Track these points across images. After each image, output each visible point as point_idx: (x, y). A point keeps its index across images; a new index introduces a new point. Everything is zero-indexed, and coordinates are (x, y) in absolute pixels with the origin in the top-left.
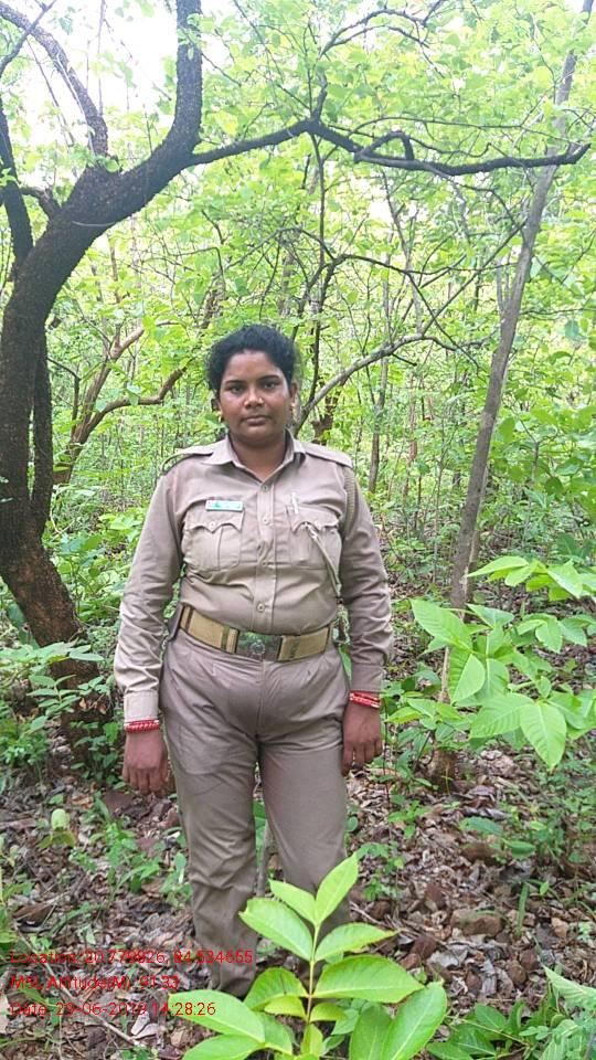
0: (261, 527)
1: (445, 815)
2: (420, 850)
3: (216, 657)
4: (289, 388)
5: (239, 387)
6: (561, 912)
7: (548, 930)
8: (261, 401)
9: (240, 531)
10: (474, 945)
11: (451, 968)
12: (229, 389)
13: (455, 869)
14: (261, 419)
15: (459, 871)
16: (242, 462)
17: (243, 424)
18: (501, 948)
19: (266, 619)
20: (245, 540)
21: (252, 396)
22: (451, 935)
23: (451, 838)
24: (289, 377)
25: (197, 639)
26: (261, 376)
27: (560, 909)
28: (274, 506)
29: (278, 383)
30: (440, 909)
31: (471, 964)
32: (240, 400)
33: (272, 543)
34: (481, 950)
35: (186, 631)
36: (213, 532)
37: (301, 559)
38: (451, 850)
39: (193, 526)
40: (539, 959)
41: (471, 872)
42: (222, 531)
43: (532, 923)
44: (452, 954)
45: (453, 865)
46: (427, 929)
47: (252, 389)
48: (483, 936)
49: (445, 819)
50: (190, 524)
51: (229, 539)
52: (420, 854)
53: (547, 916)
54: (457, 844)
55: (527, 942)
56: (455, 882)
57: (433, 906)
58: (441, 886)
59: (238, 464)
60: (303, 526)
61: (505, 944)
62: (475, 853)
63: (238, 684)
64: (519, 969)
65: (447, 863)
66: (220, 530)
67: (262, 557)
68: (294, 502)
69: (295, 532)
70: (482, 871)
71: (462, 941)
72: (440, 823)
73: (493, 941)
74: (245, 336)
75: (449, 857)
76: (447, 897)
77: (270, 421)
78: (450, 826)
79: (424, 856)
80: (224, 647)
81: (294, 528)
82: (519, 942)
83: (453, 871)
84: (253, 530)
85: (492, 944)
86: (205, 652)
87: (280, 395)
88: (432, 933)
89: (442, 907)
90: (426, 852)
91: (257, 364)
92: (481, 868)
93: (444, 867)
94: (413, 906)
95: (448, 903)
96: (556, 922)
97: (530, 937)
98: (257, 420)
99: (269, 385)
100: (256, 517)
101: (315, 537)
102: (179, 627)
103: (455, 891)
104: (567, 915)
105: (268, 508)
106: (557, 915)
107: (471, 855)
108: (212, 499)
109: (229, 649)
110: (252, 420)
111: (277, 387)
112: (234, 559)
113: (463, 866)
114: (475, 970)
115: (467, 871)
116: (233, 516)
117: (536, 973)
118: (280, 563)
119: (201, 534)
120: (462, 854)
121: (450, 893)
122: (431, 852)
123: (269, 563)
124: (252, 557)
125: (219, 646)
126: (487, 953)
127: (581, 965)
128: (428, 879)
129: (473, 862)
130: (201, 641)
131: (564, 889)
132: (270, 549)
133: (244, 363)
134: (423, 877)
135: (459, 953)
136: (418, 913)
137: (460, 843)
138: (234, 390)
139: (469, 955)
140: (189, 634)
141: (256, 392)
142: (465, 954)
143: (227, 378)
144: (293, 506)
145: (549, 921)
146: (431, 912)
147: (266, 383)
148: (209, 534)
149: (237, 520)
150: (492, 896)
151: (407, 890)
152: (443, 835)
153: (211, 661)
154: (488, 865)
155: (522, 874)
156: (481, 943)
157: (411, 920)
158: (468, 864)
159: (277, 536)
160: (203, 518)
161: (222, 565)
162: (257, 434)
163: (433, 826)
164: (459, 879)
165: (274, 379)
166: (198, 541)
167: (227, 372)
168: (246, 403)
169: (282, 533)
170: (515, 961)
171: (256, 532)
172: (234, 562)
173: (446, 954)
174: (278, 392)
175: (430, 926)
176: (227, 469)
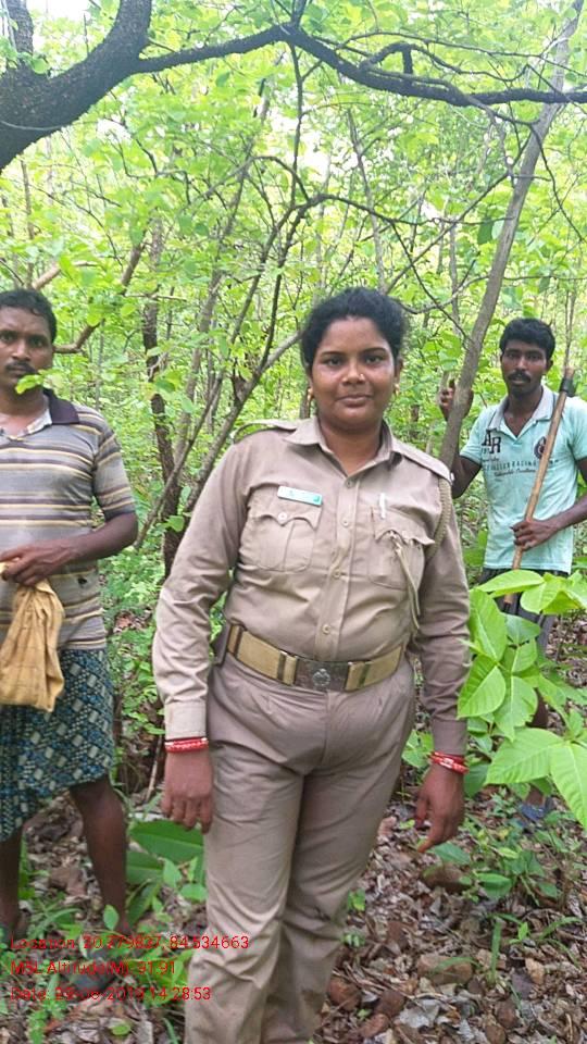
0: (338, 528)
1: (398, 831)
2: (374, 874)
3: (272, 688)
4: (395, 365)
5: (338, 359)
6: (533, 951)
7: (524, 976)
8: (362, 378)
9: (316, 530)
10: (445, 998)
11: (422, 1029)
12: (326, 362)
13: (415, 898)
14: (361, 399)
15: (419, 901)
16: (328, 446)
17: (338, 404)
18: (475, 1001)
19: (332, 643)
20: (320, 541)
21: (353, 371)
22: (418, 986)
23: (406, 858)
24: (396, 352)
25: (247, 666)
26: (363, 348)
27: (531, 947)
28: (357, 507)
29: (383, 358)
30: (402, 951)
31: (445, 1024)
32: (337, 375)
33: (349, 550)
34: (453, 1004)
35: (235, 654)
36: (283, 525)
37: (382, 574)
38: (407, 873)
39: (260, 514)
40: (518, 1014)
41: (432, 901)
42: (294, 526)
43: (504, 966)
44: (425, 1011)
45: (411, 892)
46: (394, 980)
47: (353, 362)
48: (454, 985)
49: (398, 835)
50: (256, 511)
51: (302, 535)
52: (375, 880)
53: (520, 958)
54: (413, 865)
55: (502, 991)
56: (415, 914)
57: (395, 948)
58: (401, 919)
59: (325, 448)
60: (388, 536)
61: (479, 996)
62: (435, 878)
63: (297, 720)
64: (498, 1029)
65: (405, 889)
66: (291, 524)
67: (334, 566)
68: (382, 505)
69: (378, 541)
70: (444, 900)
71: (432, 994)
72: (393, 839)
73: (465, 992)
74: (350, 300)
75: (406, 882)
76: (409, 936)
77: (371, 401)
78: (403, 844)
79: (379, 882)
80: (280, 678)
81: (377, 537)
82: (493, 991)
83: (411, 900)
84: (330, 531)
85: (464, 996)
86: (258, 682)
87: (386, 373)
88: (397, 985)
89: (406, 949)
90: (381, 877)
91: (362, 334)
92: (443, 897)
93: (402, 896)
94: (374, 950)
95: (410, 943)
96: (531, 964)
97: (504, 984)
98: (356, 401)
99: (373, 360)
100: (335, 515)
101: (399, 551)
102: (227, 650)
103: (416, 927)
104: (540, 954)
105: (350, 506)
106: (530, 955)
107: (431, 881)
108: (287, 485)
109: (288, 679)
110: (350, 400)
111: (382, 362)
112: (303, 562)
113: (424, 895)
114: (449, 1030)
115: (428, 901)
116: (308, 510)
117: (516, 1033)
118: (356, 576)
119: (268, 525)
120: (421, 878)
121: (411, 929)
122: (387, 876)
123: (343, 574)
124: (325, 562)
125: (275, 677)
126: (460, 1007)
127: (563, 1020)
128: (386, 913)
129: (432, 889)
130: (253, 669)
131: (533, 920)
132: (346, 556)
133: (347, 332)
134: (381, 910)
135: (430, 1009)
136: (381, 960)
137: (417, 864)
138: (331, 363)
139: (442, 1012)
140: (238, 660)
141: (357, 367)
142: (437, 1010)
143: (325, 348)
144: (380, 509)
145: (522, 964)
146: (395, 957)
147: (369, 357)
148: (279, 527)
149: (313, 515)
150: (457, 933)
151: (365, 929)
152: (398, 855)
153: (265, 694)
154: (450, 892)
155: (486, 903)
156: (452, 994)
157: (373, 968)
158: (427, 890)
159: (357, 542)
160: (272, 505)
161: (287, 565)
162: (355, 416)
163: (386, 844)
164: (420, 911)
165: (378, 353)
166: (264, 532)
167: (325, 341)
168: (345, 379)
169: (363, 539)
170: (491, 1016)
171: (332, 535)
172: (303, 565)
173: (416, 1012)
174: (383, 369)
175: (394, 976)
176: (310, 451)
